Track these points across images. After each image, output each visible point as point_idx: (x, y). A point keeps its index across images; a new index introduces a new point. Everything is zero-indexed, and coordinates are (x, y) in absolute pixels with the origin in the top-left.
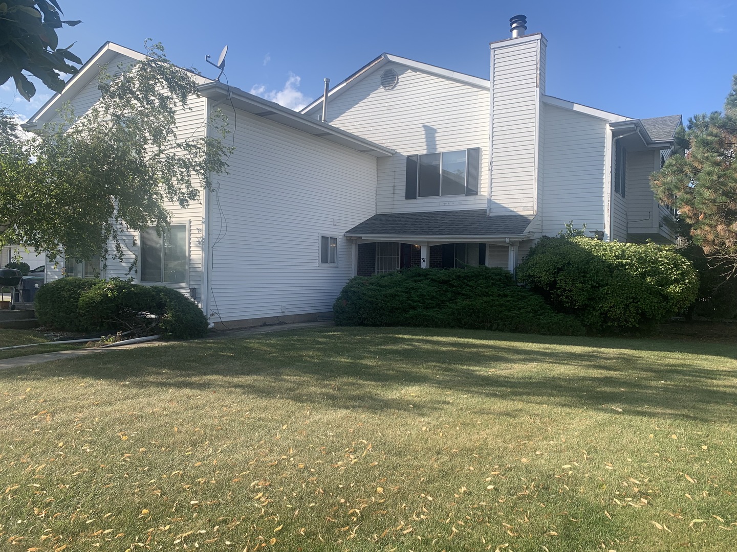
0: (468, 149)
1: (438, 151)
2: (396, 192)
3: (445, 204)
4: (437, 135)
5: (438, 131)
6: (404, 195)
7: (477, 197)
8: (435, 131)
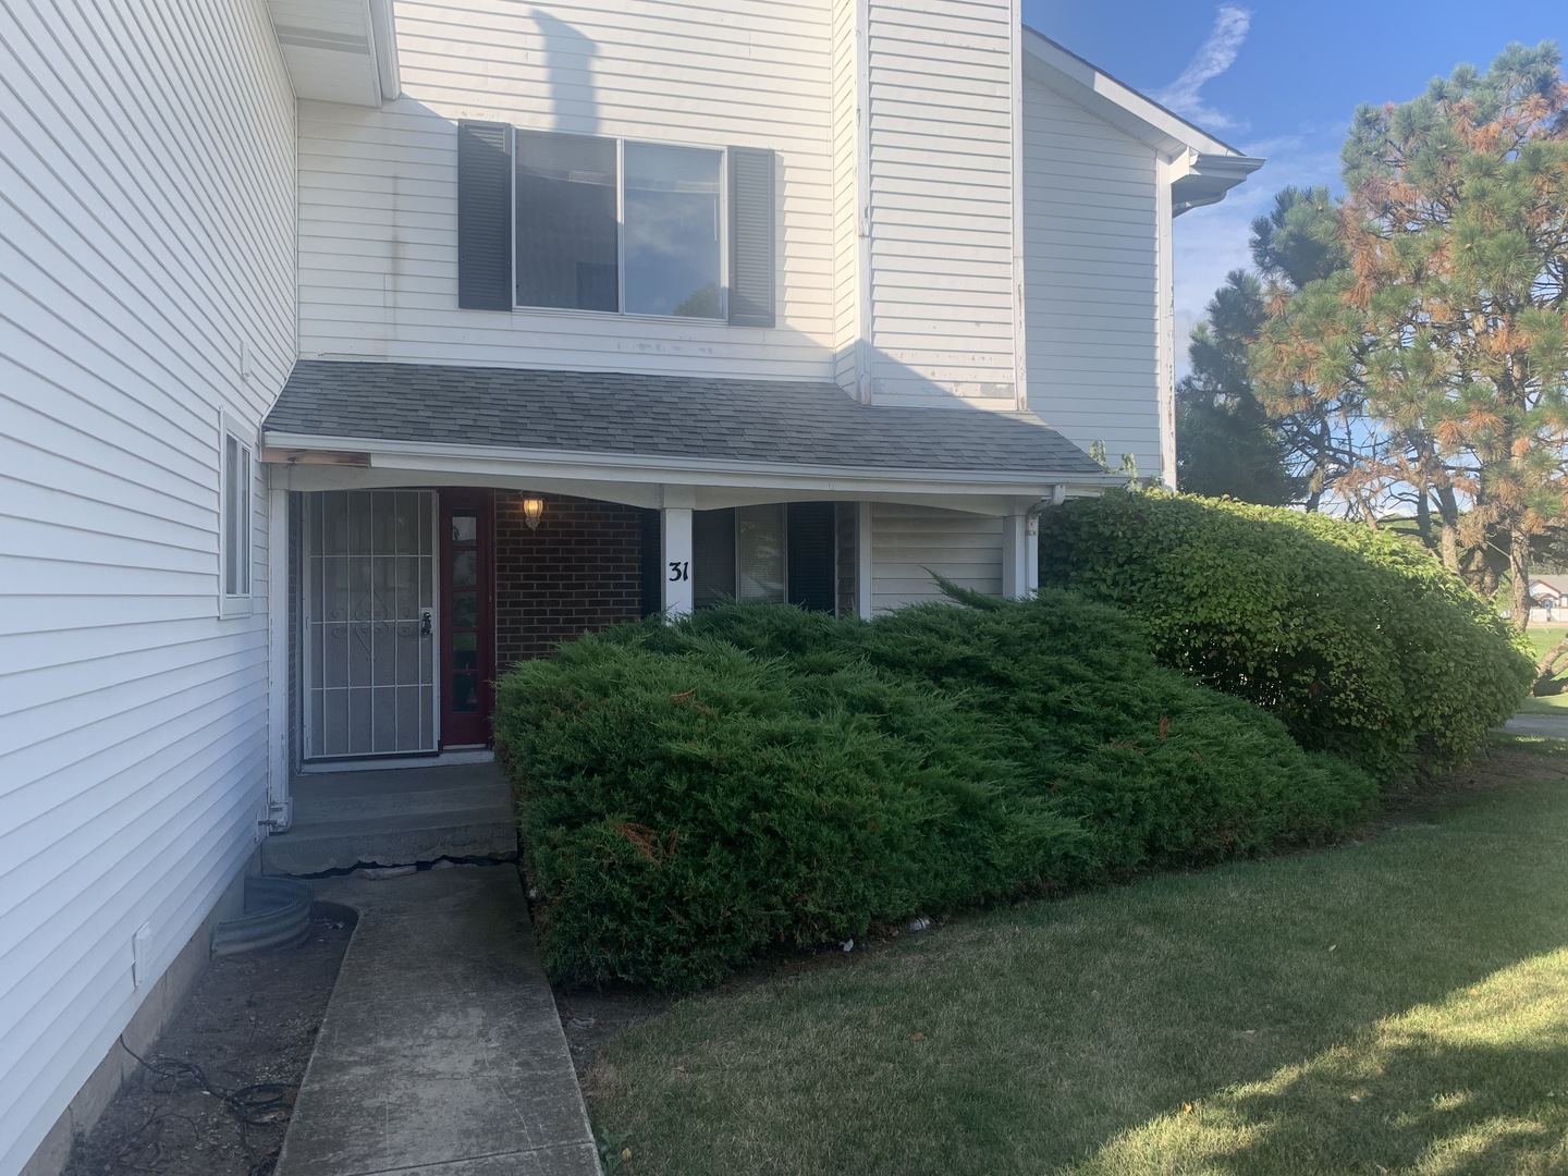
0: (730, 148)
1: (607, 130)
2: (407, 267)
3: (642, 346)
4: (597, 65)
5: (605, 50)
6: (452, 287)
7: (770, 336)
8: (588, 48)
